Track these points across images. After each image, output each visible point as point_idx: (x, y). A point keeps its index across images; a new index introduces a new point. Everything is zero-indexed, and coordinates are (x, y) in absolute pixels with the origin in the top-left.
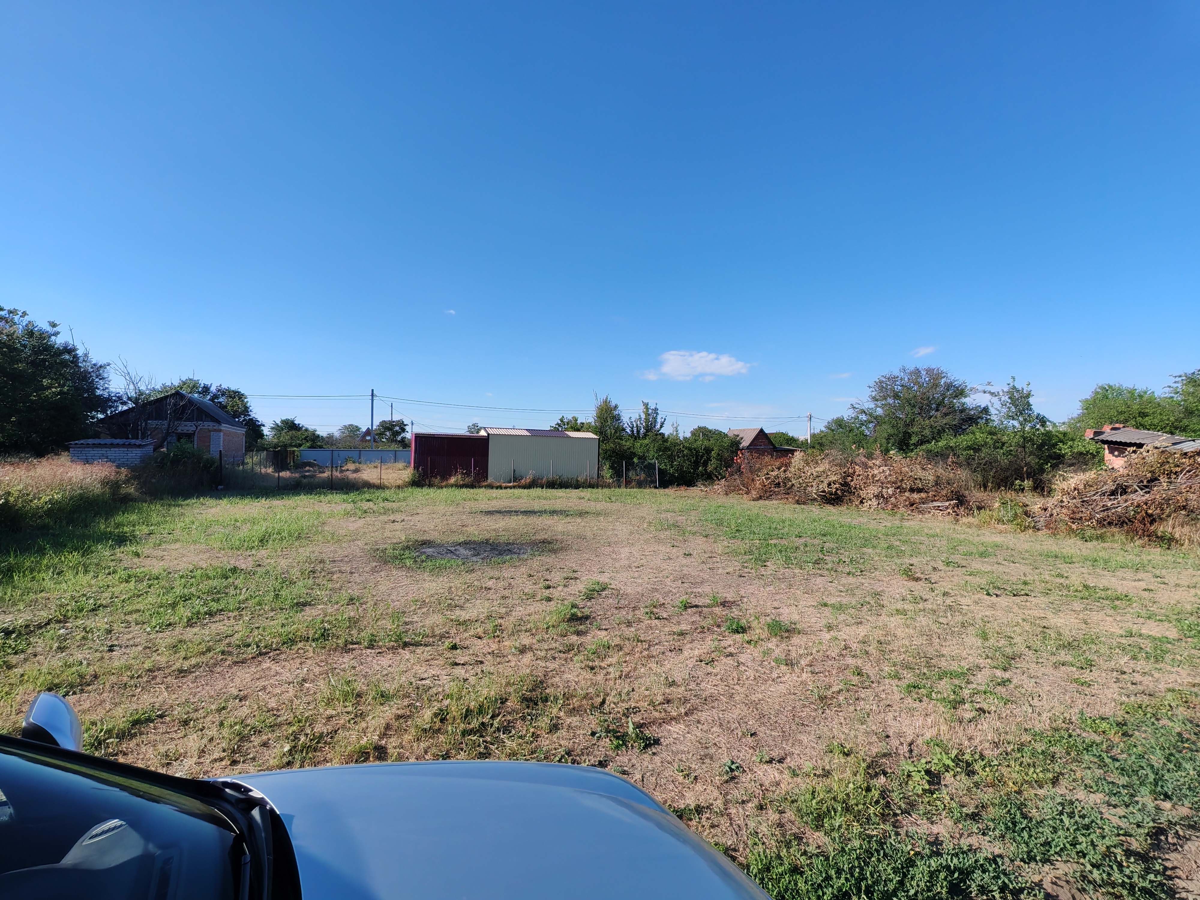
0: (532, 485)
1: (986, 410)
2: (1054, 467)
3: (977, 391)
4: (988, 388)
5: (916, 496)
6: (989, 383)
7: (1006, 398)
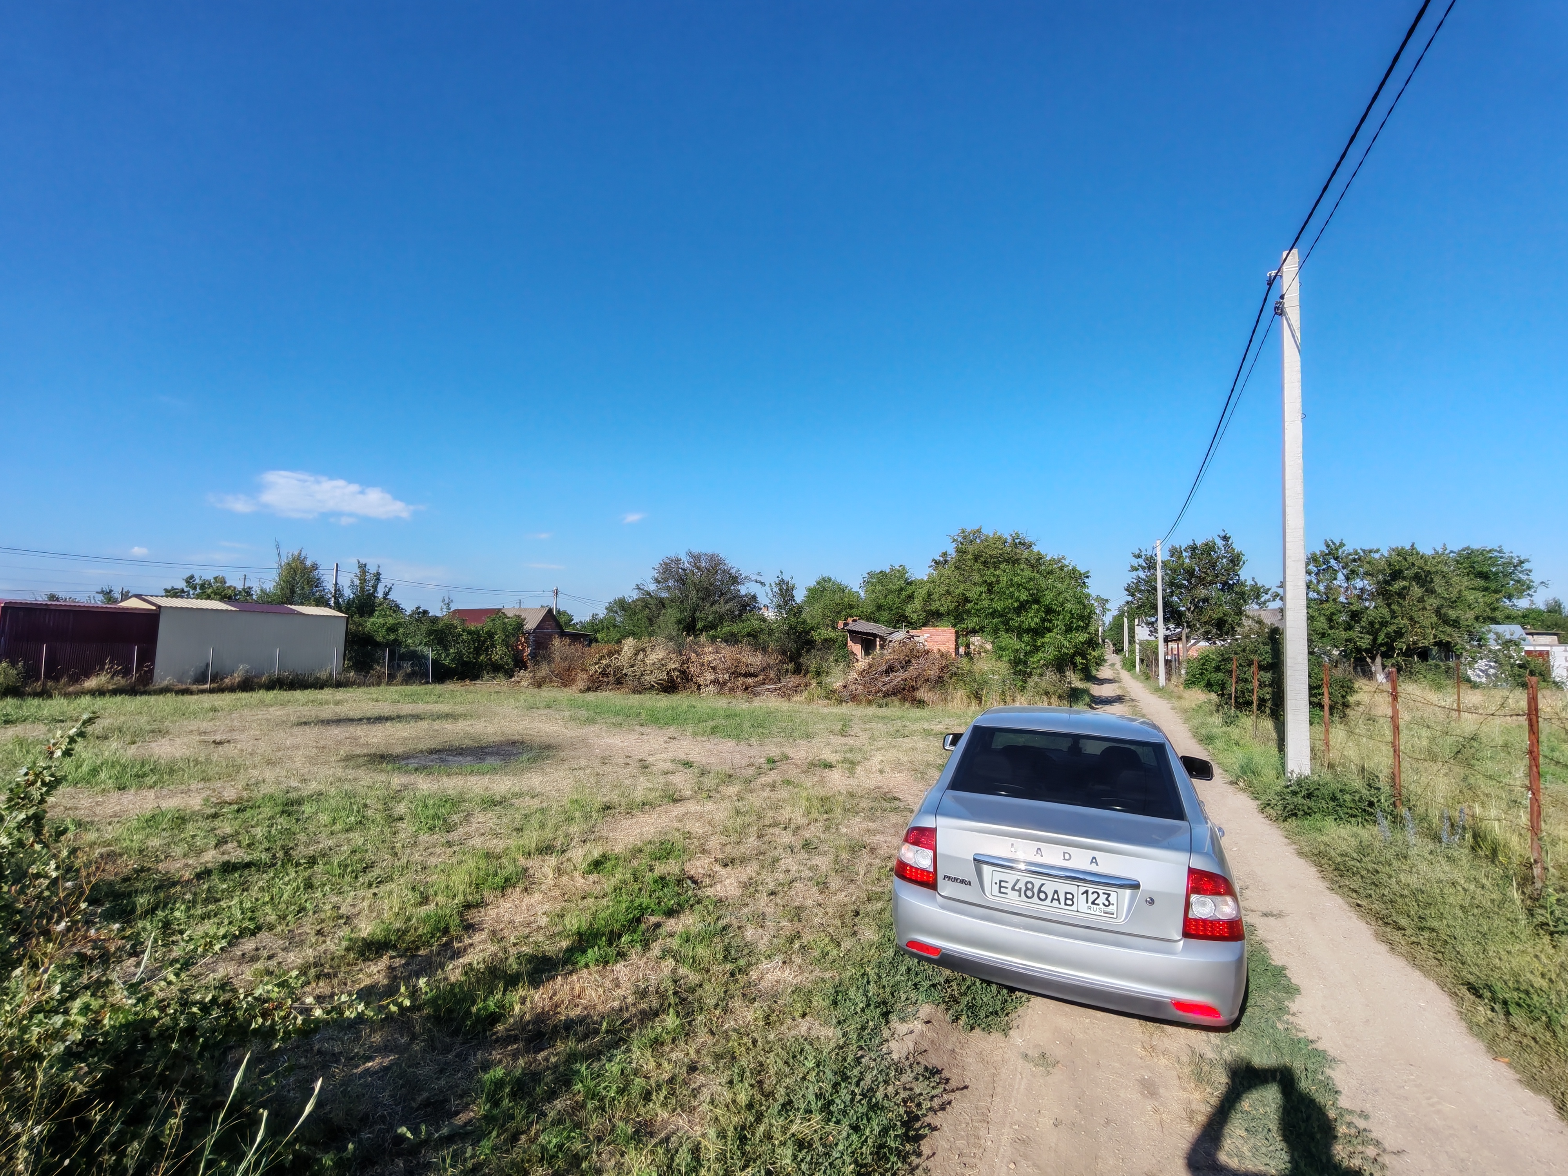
0: (246, 685)
1: (754, 598)
2: (808, 651)
3: (750, 580)
4: (759, 578)
5: (750, 680)
6: (759, 574)
7: (776, 589)
